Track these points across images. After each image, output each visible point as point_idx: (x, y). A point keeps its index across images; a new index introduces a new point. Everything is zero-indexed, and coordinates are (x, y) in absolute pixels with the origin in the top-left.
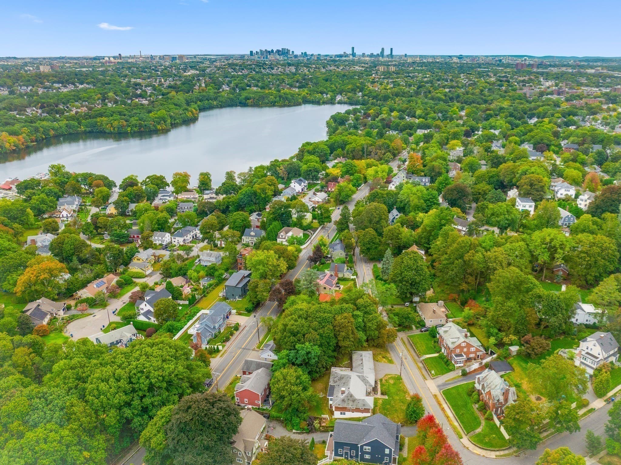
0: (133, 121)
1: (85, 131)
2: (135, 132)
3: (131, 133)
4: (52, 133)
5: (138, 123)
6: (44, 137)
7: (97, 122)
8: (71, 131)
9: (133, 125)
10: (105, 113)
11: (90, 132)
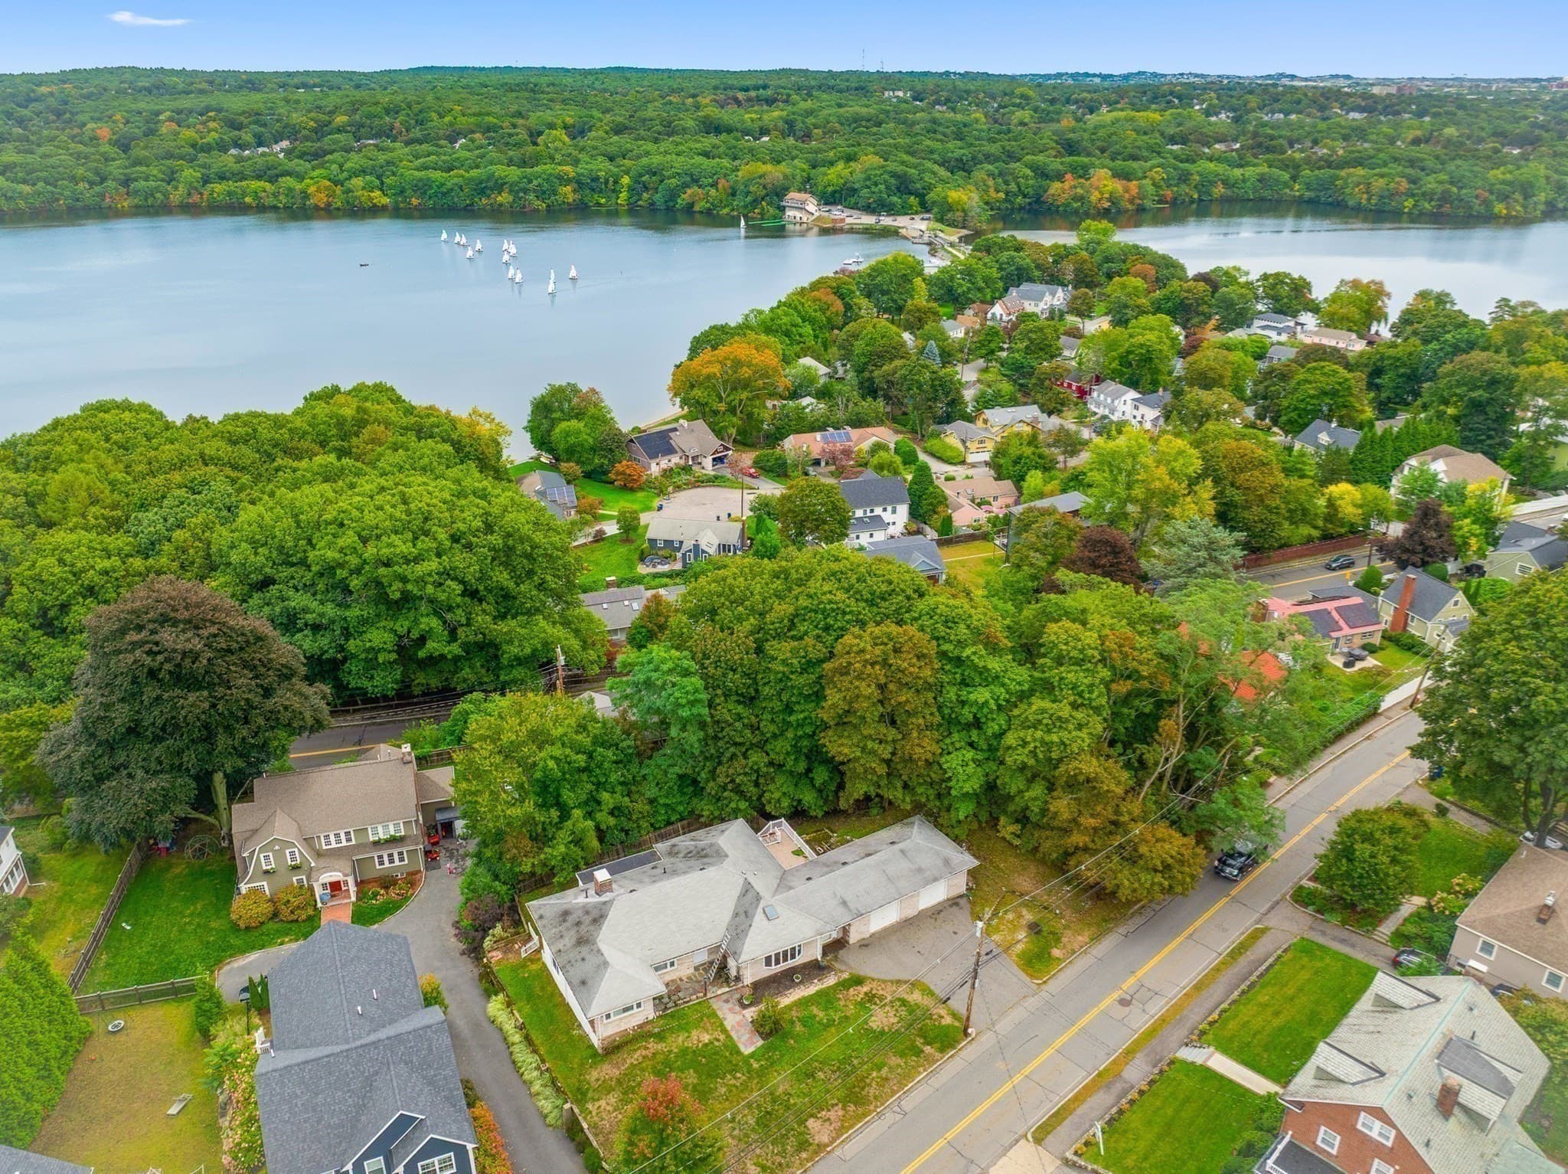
0: (1430, 183)
1: (1301, 196)
2: (1421, 214)
3: (1410, 214)
4: (1219, 190)
5: (1439, 190)
6: (1196, 196)
7: (1337, 178)
8: (1267, 194)
9: (1424, 194)
10: (1371, 158)
11: (1310, 201)
